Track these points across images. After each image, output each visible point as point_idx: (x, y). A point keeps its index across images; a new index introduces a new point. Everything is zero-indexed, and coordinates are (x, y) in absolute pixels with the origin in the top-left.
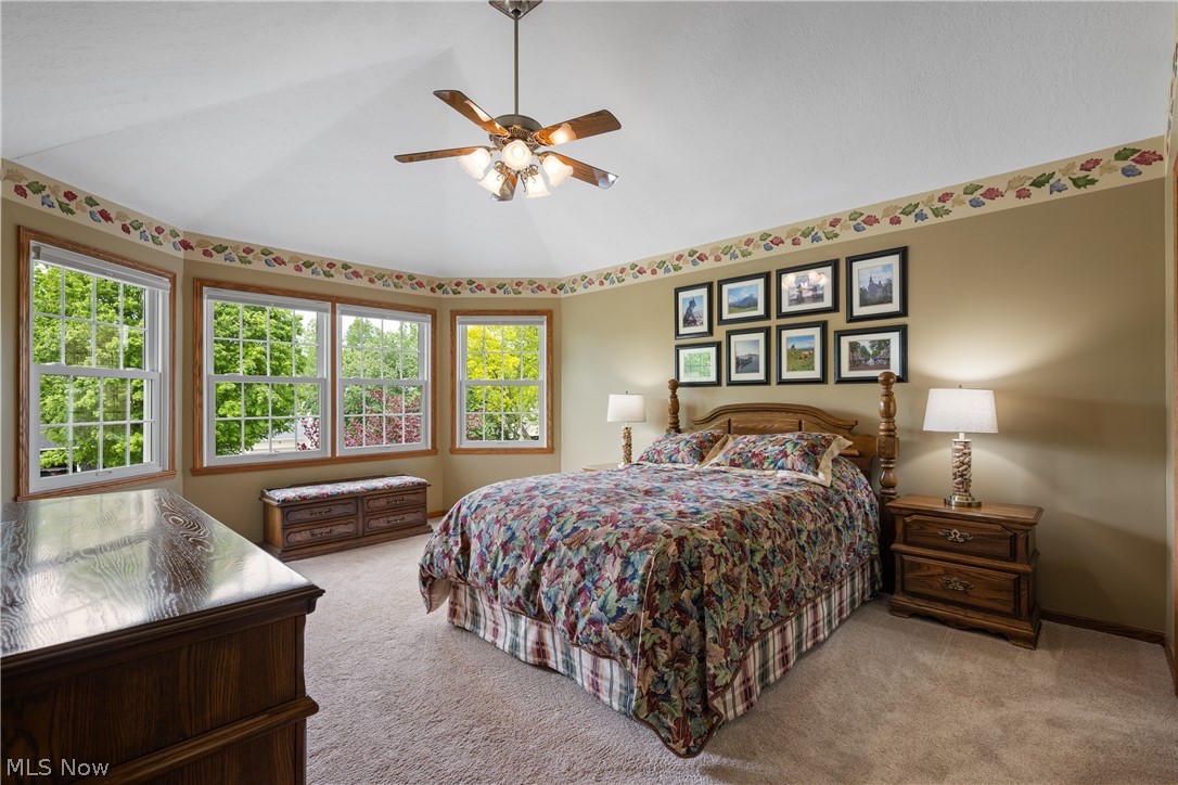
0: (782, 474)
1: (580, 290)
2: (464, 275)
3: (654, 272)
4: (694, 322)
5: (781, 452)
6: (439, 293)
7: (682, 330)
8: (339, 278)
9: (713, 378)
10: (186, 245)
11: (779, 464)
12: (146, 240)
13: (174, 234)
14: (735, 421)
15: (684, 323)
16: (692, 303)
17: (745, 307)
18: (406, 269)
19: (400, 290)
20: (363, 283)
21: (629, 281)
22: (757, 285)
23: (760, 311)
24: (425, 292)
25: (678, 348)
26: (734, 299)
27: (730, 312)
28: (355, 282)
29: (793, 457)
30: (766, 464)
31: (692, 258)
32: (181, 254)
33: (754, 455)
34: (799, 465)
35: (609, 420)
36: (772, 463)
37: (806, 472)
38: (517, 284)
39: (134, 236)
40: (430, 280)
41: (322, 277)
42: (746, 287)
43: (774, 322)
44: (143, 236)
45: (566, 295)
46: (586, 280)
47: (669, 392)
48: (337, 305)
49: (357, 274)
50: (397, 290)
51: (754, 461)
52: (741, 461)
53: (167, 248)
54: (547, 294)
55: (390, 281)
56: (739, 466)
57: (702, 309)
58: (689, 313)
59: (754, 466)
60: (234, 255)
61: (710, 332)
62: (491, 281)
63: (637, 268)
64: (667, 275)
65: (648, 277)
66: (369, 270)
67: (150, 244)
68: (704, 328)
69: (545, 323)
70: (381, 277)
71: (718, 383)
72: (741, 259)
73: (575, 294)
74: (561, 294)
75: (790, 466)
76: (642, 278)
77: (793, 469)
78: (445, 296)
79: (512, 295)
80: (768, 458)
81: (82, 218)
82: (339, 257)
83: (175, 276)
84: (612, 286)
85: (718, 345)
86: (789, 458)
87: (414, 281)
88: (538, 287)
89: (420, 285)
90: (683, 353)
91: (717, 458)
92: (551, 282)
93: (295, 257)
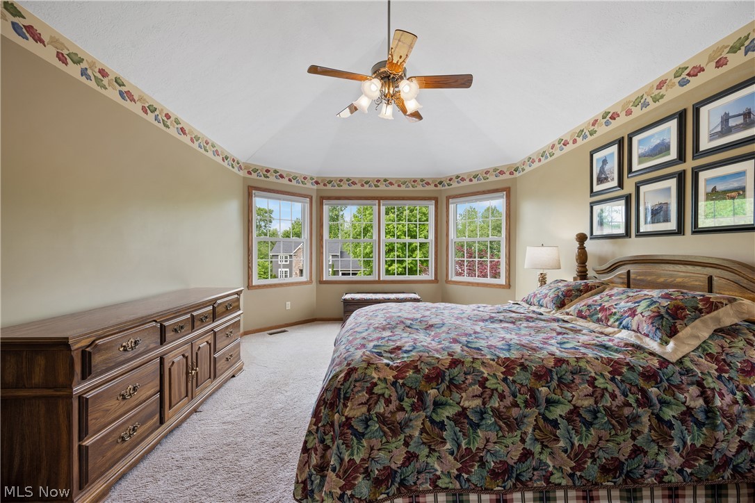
0: (624, 334)
1: (528, 169)
2: (453, 173)
3: (575, 141)
4: (606, 179)
5: (630, 309)
6: (440, 187)
7: (596, 188)
8: (382, 187)
9: (622, 231)
10: (317, 183)
11: (624, 323)
12: (299, 183)
13: (312, 179)
14: (634, 273)
15: (598, 182)
16: (605, 162)
17: (656, 155)
18: (418, 176)
19: (416, 189)
20: (395, 187)
21: (558, 153)
22: (669, 129)
23: (673, 154)
24: (432, 187)
25: (592, 205)
26: (645, 149)
27: (640, 163)
28: (391, 188)
29: (642, 320)
30: (612, 320)
31: (605, 120)
32: (315, 187)
33: (603, 309)
34: (645, 328)
35: (525, 267)
36: (617, 320)
37: (653, 339)
38: (486, 173)
39: (294, 182)
40: (434, 180)
41: (374, 188)
42: (656, 133)
43: (689, 164)
44: (298, 182)
45: (520, 174)
46: (531, 160)
47: (577, 244)
48: (381, 201)
49: (391, 184)
50: (414, 189)
51: (600, 316)
52: (587, 314)
53: (309, 185)
54: (507, 176)
55: (409, 185)
56: (584, 318)
57: (613, 165)
58: (602, 171)
59: (599, 321)
60: (335, 184)
61: (621, 185)
62: (469, 174)
63: (563, 142)
64: (585, 141)
65: (571, 147)
66: (398, 180)
67: (301, 185)
68: (615, 183)
69: (505, 197)
70: (404, 183)
71: (627, 234)
72: (653, 106)
73: (525, 172)
74: (517, 174)
75: (635, 327)
76: (567, 149)
77: (637, 331)
78: (444, 188)
79: (483, 181)
80: (615, 314)
81: (272, 179)
82: (381, 176)
83: (312, 197)
84: (547, 161)
85: (628, 198)
86: (636, 318)
87: (424, 182)
88: (499, 173)
89: (428, 184)
90: (597, 208)
91: (572, 308)
92: (509, 167)
93: (361, 180)
